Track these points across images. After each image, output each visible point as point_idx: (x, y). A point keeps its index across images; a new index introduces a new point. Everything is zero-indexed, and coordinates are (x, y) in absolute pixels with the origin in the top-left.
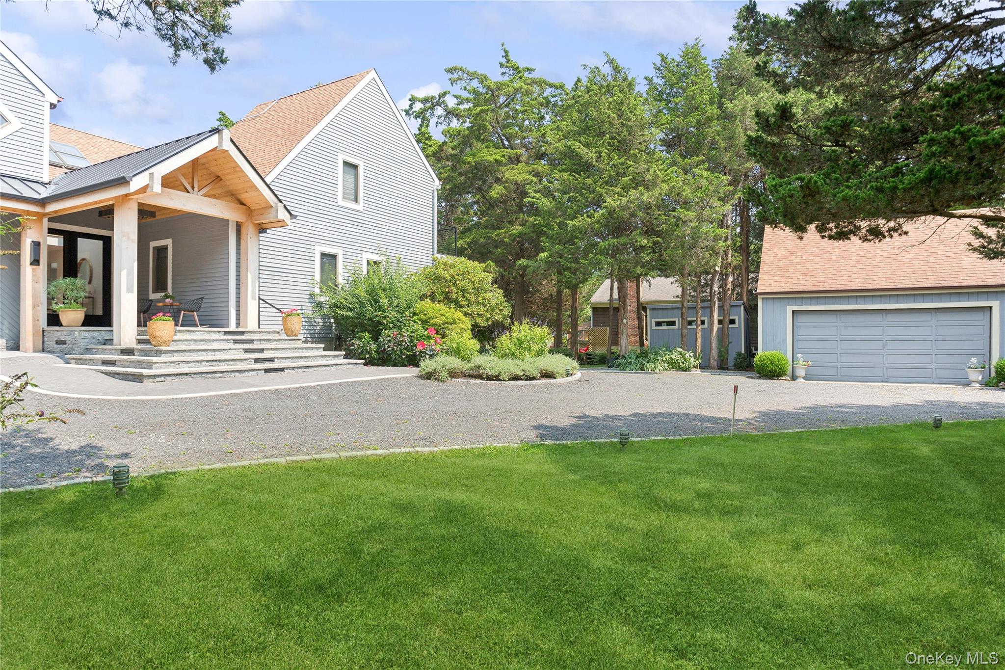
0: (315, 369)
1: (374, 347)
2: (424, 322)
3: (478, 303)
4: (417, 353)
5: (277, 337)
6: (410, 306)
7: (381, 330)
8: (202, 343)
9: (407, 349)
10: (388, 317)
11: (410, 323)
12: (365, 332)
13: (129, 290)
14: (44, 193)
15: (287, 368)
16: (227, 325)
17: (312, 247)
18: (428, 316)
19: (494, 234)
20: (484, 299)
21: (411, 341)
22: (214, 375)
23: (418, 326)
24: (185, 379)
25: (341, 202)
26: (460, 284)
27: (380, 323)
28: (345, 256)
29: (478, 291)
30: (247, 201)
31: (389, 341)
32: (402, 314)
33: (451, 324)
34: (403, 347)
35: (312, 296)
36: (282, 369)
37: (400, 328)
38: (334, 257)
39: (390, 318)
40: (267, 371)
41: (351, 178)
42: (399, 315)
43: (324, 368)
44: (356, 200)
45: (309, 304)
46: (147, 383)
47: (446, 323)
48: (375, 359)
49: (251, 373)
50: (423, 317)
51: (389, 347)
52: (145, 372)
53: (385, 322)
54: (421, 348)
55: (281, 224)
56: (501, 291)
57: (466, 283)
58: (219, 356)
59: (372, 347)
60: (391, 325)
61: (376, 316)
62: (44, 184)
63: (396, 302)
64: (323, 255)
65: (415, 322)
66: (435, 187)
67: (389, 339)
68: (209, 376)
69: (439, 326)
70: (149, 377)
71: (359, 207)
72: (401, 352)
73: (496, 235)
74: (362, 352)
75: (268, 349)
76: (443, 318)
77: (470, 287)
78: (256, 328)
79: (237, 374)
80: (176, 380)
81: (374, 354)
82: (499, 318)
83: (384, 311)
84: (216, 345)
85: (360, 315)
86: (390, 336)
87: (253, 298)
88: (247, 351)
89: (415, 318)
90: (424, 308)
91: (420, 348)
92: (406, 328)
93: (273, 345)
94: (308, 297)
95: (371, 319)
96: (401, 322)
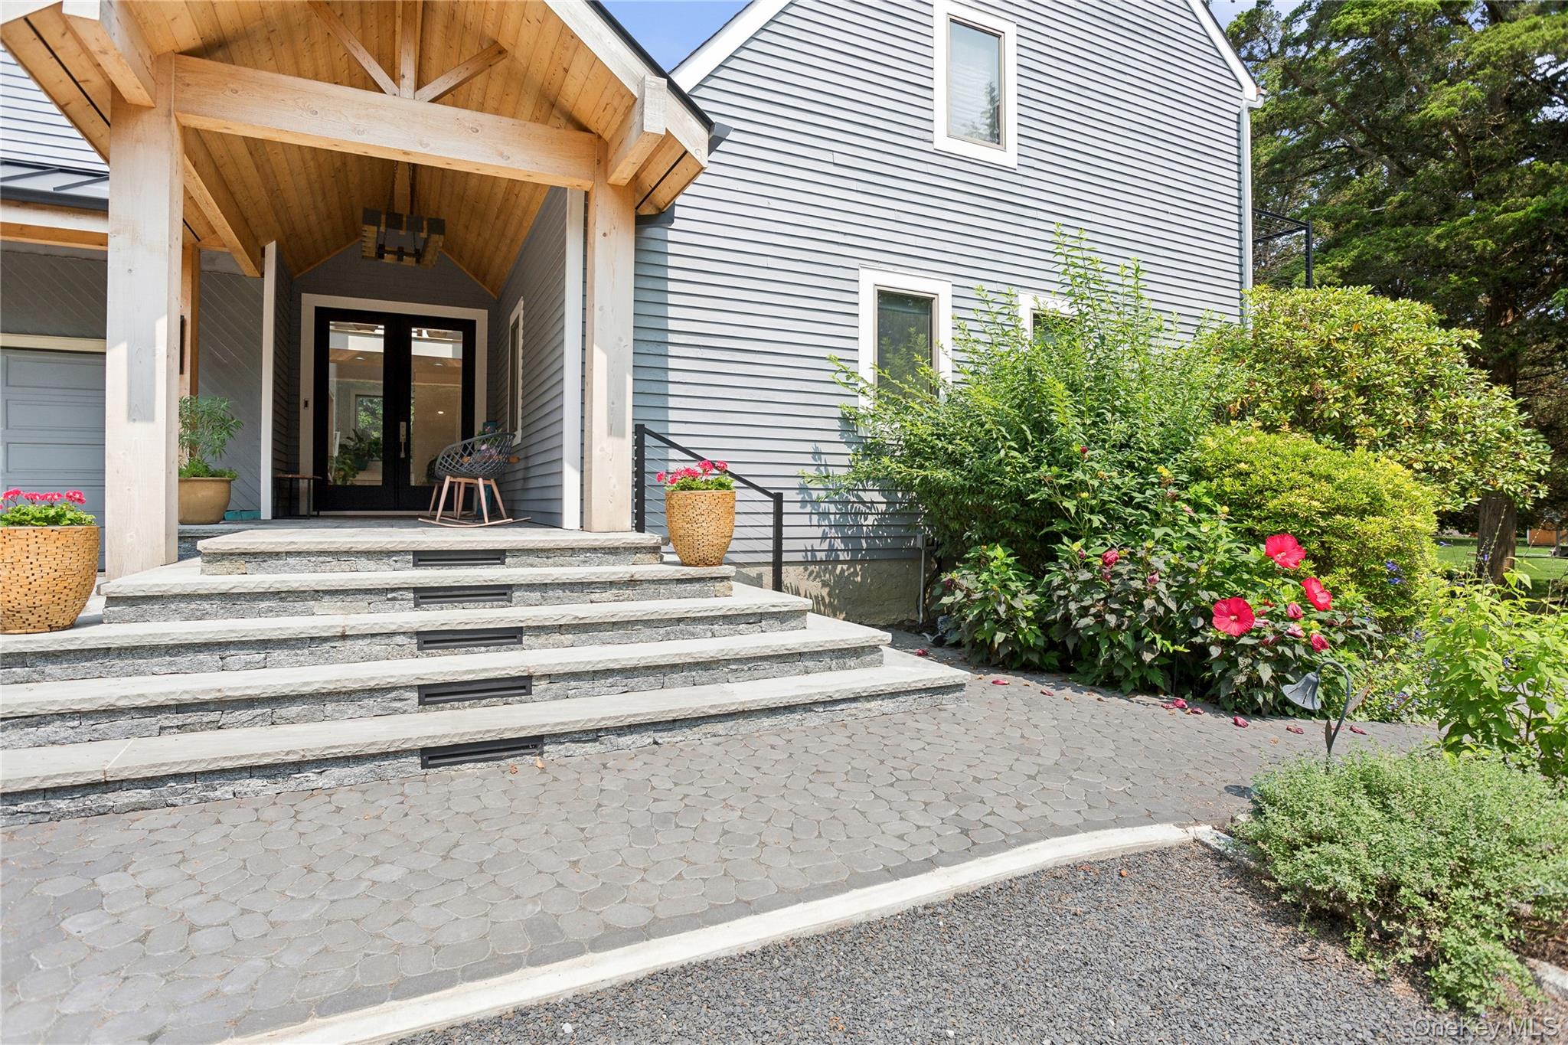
0: (720, 728)
1: (1026, 601)
2: (1241, 506)
3: (1422, 430)
4: (1215, 651)
5: (643, 565)
6: (1174, 444)
7: (1057, 538)
8: (264, 605)
9: (1164, 625)
10: (1083, 485)
11: (1177, 511)
12: (995, 541)
15: (557, 738)
17: (850, 275)
18: (1255, 479)
19: (1433, 236)
20: (1451, 417)
21: (1184, 593)
22: (93, 800)
23: (1216, 528)
25: (942, 142)
26: (1357, 367)
27: (1052, 509)
28: (959, 302)
29: (1422, 392)
31: (1088, 586)
32: (1142, 473)
33: (1362, 513)
34: (1144, 619)
35: (848, 421)
36: (532, 743)
37: (1133, 531)
38: (924, 304)
39: (1094, 493)
40: (441, 755)
42: (1130, 480)
43: (766, 722)
44: (995, 135)
45: (844, 448)
47: (1339, 510)
48: (1030, 649)
49: (336, 772)
50: (1230, 485)
51: (1084, 612)
53: (1070, 505)
54: (1235, 629)
56: (1506, 389)
57: (1377, 363)
59: (1018, 604)
60: (1097, 520)
61: (1039, 482)
63: (1118, 429)
64: (887, 298)
65: (1197, 506)
66: (1244, 104)
67: (1085, 575)
68: (62, 804)
69: (1308, 521)
71: (1008, 156)
72: (1138, 636)
73: (1439, 238)
74: (980, 620)
75: (540, 630)
76: (1327, 489)
77: (1393, 377)
79: (256, 783)
81: (1029, 633)
82: (1507, 481)
83: (1069, 465)
85: (980, 482)
86: (1087, 566)
87: (614, 431)
88: (430, 639)
89: (1198, 489)
90: (1235, 449)
91: (1226, 627)
92: (1159, 533)
94: (836, 424)
95: (1018, 496)
96: (1139, 506)
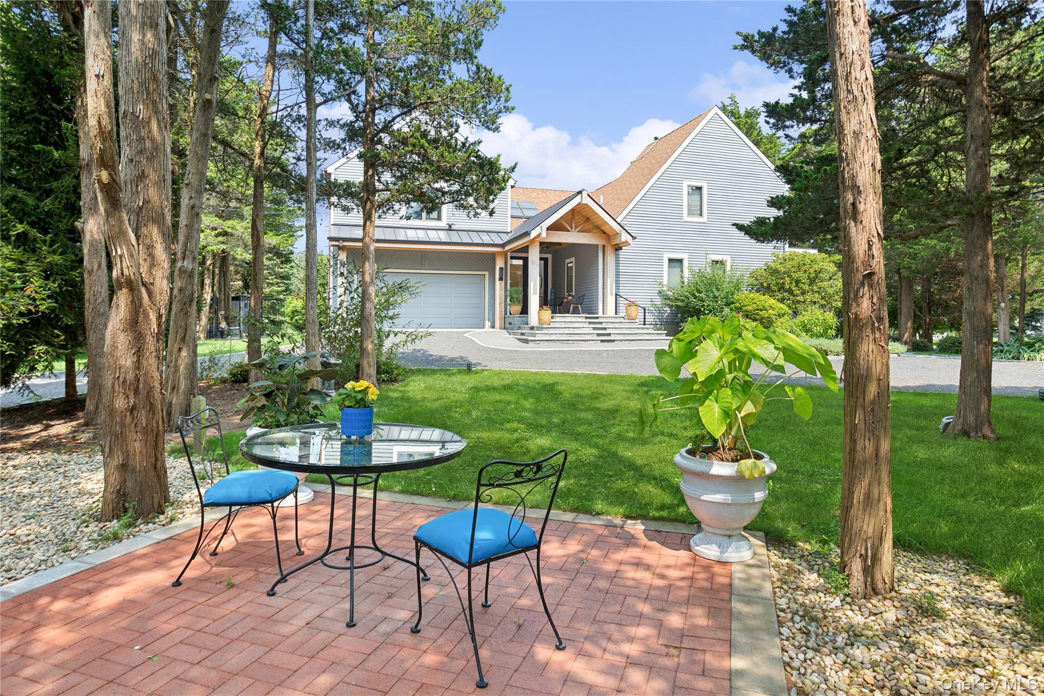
5: (622, 320)
13: (535, 293)
14: (506, 238)
15: (617, 340)
16: (597, 313)
17: (661, 255)
22: (568, 342)
24: (551, 343)
25: (685, 218)
28: (690, 259)
30: (606, 231)
32: (717, 303)
33: (761, 310)
36: (613, 341)
38: (681, 260)
40: (602, 341)
41: (697, 198)
44: (701, 215)
46: (531, 344)
49: (592, 342)
50: (738, 304)
52: (530, 338)
55: (626, 243)
58: (576, 331)
62: (507, 233)
64: (671, 260)
68: (564, 342)
70: (532, 341)
71: (704, 219)
75: (610, 328)
78: (613, 314)
79: (583, 342)
80: (546, 343)
84: (577, 325)
87: (611, 295)
88: (594, 329)
93: (613, 326)
96: (716, 309)
